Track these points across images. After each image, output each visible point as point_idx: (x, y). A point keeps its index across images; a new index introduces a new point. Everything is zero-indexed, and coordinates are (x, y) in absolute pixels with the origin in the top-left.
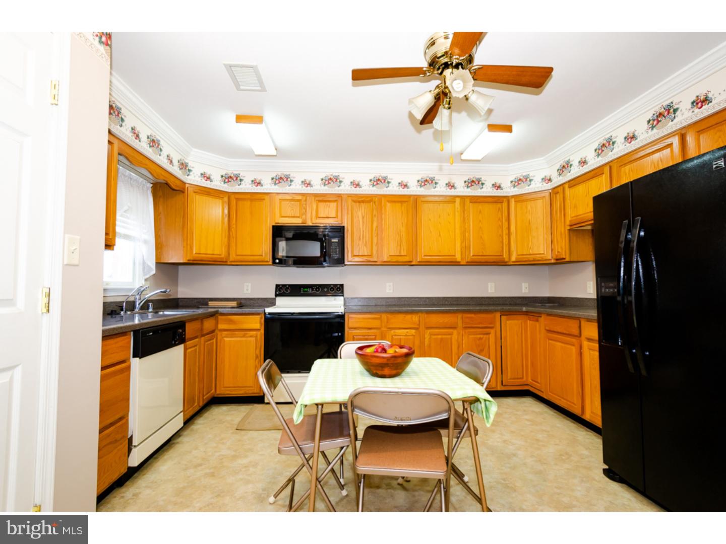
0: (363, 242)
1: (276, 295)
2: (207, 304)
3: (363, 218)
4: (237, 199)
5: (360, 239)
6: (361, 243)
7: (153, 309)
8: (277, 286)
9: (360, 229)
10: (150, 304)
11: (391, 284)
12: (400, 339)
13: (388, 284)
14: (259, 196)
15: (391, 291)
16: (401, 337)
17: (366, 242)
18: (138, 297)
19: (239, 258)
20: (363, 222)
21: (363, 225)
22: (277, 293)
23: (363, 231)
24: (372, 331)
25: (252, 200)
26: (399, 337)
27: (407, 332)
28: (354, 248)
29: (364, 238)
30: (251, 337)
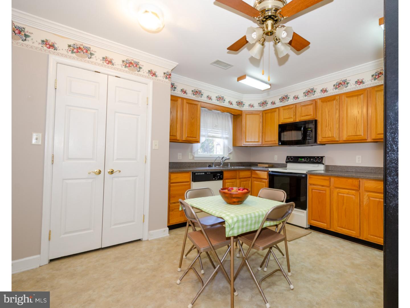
0: (328, 128)
1: (287, 162)
2: (257, 166)
3: (329, 112)
4: (265, 113)
5: (326, 127)
6: (327, 129)
7: (230, 166)
8: (287, 157)
9: (326, 120)
10: (229, 164)
11: (360, 157)
12: (343, 196)
13: (357, 157)
14: (274, 110)
15: (360, 162)
16: (344, 195)
17: (331, 128)
18: (222, 160)
19: (266, 143)
20: (329, 115)
21: (329, 117)
22: (287, 161)
23: (329, 121)
24: (323, 187)
25: (271, 112)
26: (343, 195)
27: (349, 192)
28: (323, 134)
29: (330, 125)
30: (263, 182)
